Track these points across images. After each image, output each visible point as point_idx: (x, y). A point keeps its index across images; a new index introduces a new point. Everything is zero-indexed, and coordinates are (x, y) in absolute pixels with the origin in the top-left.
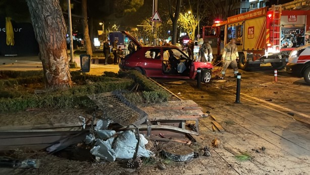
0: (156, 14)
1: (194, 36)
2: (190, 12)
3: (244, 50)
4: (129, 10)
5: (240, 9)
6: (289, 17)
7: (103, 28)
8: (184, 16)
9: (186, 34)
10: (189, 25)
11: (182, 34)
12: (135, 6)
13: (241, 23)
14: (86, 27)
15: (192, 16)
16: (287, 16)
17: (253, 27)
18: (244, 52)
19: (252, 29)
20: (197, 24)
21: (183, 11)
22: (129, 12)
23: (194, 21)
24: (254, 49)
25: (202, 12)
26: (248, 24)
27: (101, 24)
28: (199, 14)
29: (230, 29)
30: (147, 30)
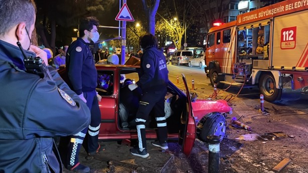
0: (125, 7)
1: (180, 45)
2: (176, 19)
3: (272, 68)
5: (228, 17)
8: (170, 23)
9: (171, 43)
10: (175, 33)
11: (167, 43)
13: (264, 23)
15: (179, 23)
17: (294, 29)
18: (272, 72)
19: (292, 32)
20: (183, 32)
21: (168, 17)
23: (180, 28)
24: (297, 68)
25: (189, 19)
26: (282, 23)
27: (75, 30)
28: (185, 21)
29: (242, 33)
30: (130, 38)
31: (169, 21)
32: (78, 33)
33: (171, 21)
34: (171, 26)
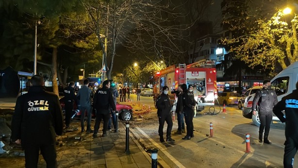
2: (162, 62)
4: (92, 61)
6: (192, 73)
7: (84, 74)
12: (97, 58)
14: (54, 74)
15: (165, 65)
16: (191, 72)
19: (170, 80)
22: (92, 63)
27: (82, 70)
31: (156, 63)
32: (84, 72)
33: (159, 63)
34: (159, 68)
